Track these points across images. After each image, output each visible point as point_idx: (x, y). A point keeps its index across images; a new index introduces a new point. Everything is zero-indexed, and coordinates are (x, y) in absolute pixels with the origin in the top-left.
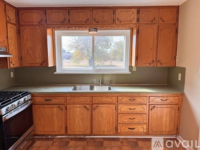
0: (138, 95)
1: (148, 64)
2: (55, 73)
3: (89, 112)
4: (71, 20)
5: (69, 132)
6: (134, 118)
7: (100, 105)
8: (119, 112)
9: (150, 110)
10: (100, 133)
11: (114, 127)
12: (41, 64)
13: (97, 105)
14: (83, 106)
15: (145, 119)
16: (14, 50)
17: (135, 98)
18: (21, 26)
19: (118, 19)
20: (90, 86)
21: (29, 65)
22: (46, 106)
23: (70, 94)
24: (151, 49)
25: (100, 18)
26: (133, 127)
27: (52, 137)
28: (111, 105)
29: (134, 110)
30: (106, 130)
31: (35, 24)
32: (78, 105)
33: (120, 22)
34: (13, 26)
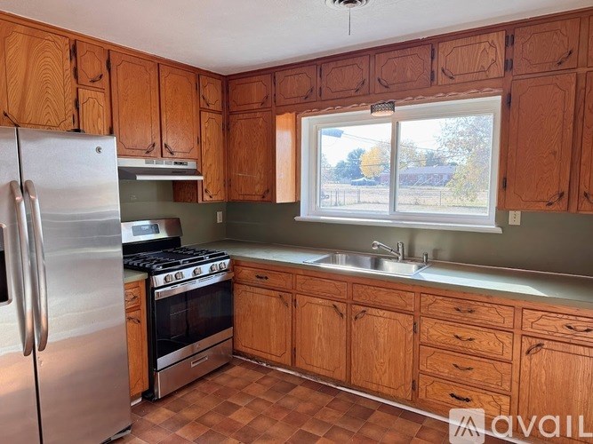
0: (486, 300)
1: (543, 206)
2: (297, 218)
3: (344, 323)
4: (323, 89)
5: (300, 363)
6: (469, 369)
7: (370, 310)
8: (424, 338)
9: (524, 354)
10: (369, 386)
11: (409, 379)
12: (263, 197)
13: (363, 308)
14: (331, 303)
15: (507, 378)
16: (213, 165)
17: (473, 307)
18: (231, 113)
19: (443, 71)
20: (372, 259)
21: (241, 198)
22: (257, 290)
23: (303, 270)
24: (555, 153)
25: (395, 74)
26: (464, 395)
27: (269, 366)
28: (400, 317)
29: (470, 344)
30: (385, 380)
31: (255, 106)
32: (321, 301)
33: (451, 78)
34: (214, 115)
